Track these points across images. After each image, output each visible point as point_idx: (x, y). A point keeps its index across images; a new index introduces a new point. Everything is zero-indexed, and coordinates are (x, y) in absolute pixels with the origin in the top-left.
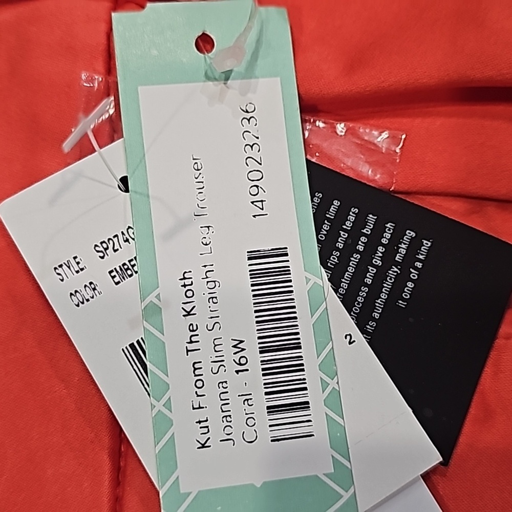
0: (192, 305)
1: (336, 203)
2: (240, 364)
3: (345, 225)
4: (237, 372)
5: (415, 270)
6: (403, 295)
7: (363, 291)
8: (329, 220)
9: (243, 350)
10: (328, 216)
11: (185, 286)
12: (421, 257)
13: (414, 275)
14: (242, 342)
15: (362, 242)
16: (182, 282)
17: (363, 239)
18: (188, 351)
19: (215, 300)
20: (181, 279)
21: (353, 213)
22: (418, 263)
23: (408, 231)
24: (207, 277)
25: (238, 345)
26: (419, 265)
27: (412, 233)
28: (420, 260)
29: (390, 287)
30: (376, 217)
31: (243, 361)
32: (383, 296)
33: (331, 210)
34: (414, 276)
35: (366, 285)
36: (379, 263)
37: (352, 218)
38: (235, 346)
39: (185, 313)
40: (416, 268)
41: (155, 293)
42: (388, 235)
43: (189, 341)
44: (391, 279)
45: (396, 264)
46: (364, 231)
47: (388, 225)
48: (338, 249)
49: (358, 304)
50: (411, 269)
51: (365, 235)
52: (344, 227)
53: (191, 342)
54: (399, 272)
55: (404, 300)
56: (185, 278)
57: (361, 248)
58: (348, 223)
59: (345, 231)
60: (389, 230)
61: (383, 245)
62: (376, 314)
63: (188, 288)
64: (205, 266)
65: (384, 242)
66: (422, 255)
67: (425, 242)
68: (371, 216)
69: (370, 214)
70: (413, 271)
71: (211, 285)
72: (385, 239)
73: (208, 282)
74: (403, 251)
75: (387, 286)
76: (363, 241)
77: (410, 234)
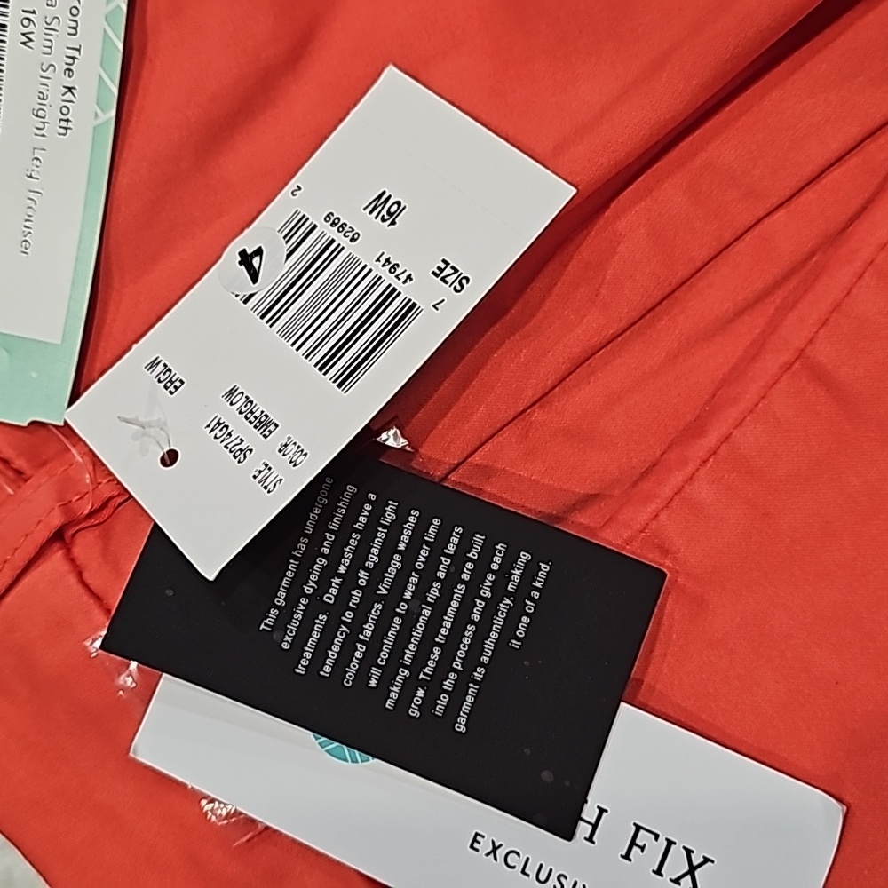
0: (65, 98)
1: (436, 522)
2: (29, 20)
3: (447, 548)
4: (34, 12)
5: (531, 602)
6: (517, 633)
7: (469, 631)
8: (428, 543)
9: (24, 34)
10: (426, 538)
11: (68, 120)
12: (539, 585)
13: (530, 607)
14: (24, 43)
15: (467, 569)
16: (70, 125)
17: (469, 565)
18: (79, 50)
19: (41, 96)
20: (70, 128)
21: (457, 533)
22: (536, 593)
23: (522, 553)
24: (44, 123)
25: (27, 40)
26: (536, 595)
27: (527, 555)
28: (537, 589)
29: (501, 624)
30: (483, 537)
31: (26, 22)
32: (494, 635)
33: (430, 532)
34: (530, 609)
35: (473, 622)
36: (488, 594)
37: (455, 540)
38: (30, 40)
39: (73, 91)
40: (532, 599)
41: (99, 121)
42: (498, 559)
43: (76, 60)
44: (502, 614)
45: (509, 595)
46: (470, 555)
47: (498, 547)
48: (438, 580)
49: (464, 647)
50: (526, 601)
51: (471, 560)
52: (446, 551)
53: (73, 58)
54: (512, 604)
55: (518, 639)
56: (66, 128)
57: (466, 577)
58: (451, 547)
59: (447, 556)
60: (500, 552)
61: (493, 572)
62: (485, 658)
63: (65, 117)
64: (43, 136)
65: (494, 568)
66: (540, 582)
67: (543, 565)
68: (478, 536)
69: (477, 533)
70: (528, 602)
71: (41, 113)
72: (495, 564)
73: (44, 118)
74: (517, 579)
75: (498, 623)
76: (469, 567)
77: (525, 556)
